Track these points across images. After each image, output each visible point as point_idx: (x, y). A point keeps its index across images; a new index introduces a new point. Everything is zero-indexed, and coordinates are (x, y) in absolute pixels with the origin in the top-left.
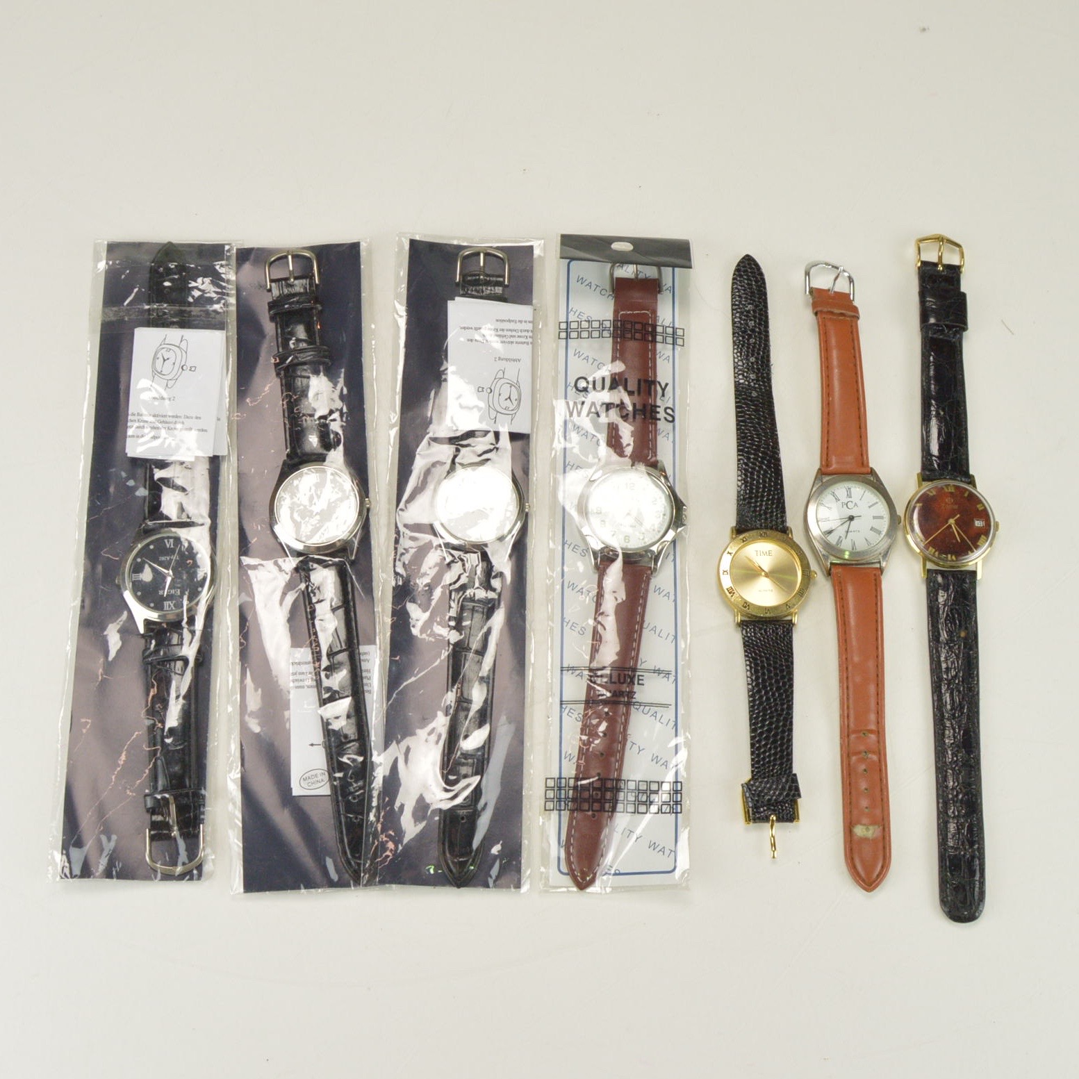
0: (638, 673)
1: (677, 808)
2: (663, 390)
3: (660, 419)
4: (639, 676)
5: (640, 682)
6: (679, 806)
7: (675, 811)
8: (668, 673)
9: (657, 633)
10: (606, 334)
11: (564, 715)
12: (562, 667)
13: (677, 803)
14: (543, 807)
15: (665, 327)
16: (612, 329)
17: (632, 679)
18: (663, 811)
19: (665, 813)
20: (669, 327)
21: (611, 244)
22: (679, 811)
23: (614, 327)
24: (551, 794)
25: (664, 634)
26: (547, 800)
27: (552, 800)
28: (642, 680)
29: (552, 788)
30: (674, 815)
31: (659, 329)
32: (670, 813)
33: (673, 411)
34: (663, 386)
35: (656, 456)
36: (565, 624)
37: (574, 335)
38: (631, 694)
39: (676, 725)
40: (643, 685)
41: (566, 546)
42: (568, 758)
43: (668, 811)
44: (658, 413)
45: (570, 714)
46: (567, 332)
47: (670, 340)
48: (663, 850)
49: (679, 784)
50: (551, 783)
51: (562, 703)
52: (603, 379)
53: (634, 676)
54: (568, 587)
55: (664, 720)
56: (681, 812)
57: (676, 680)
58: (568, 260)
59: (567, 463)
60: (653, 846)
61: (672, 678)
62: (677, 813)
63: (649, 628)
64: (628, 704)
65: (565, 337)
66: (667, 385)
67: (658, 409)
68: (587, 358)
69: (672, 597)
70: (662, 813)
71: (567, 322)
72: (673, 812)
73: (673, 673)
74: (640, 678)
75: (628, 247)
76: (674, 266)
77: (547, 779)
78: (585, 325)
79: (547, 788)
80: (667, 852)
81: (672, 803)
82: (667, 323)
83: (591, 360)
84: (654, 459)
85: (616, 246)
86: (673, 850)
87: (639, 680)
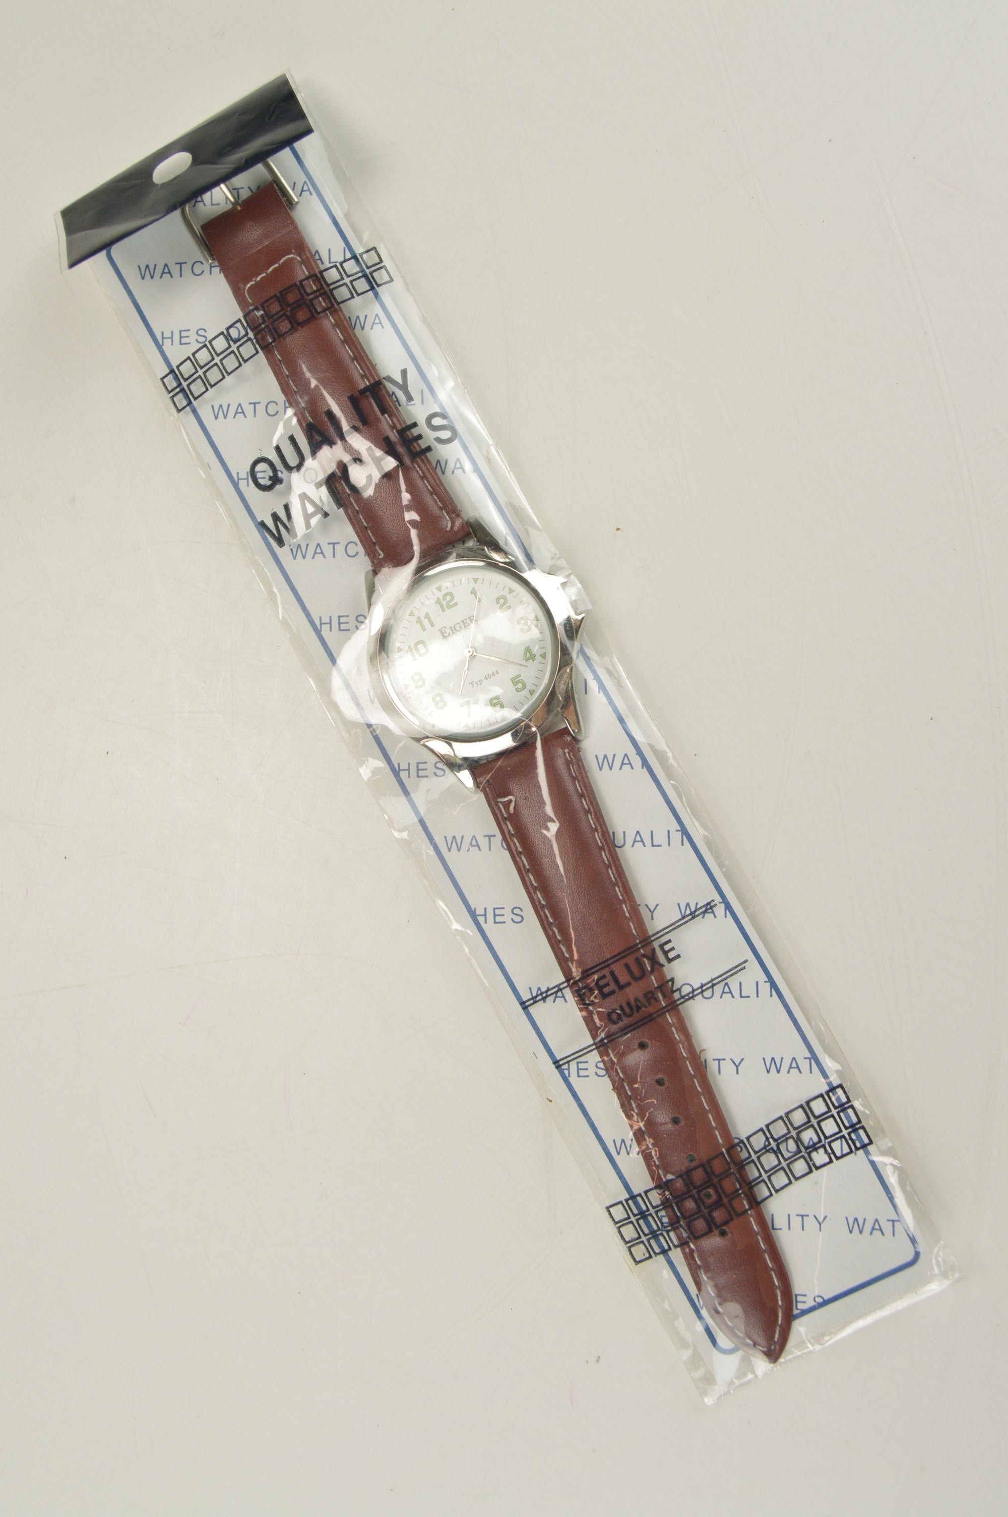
0: (656, 944)
1: (859, 1137)
2: (404, 387)
3: (429, 449)
4: (662, 946)
5: (671, 955)
6: (861, 1132)
7: (858, 1145)
8: (709, 908)
9: (648, 841)
10: (247, 350)
11: (573, 1079)
12: (522, 1003)
13: (854, 1128)
14: (632, 1260)
15: (339, 267)
16: (251, 335)
17: (653, 959)
18: (839, 1154)
19: (843, 1156)
20: (345, 261)
21: (150, 176)
22: (866, 1141)
23: (252, 330)
24: (629, 1232)
25: (660, 838)
26: (630, 1244)
27: (637, 1241)
28: (673, 949)
29: (626, 1221)
30: (861, 1152)
31: (332, 275)
32: (851, 1151)
33: (444, 416)
34: (399, 380)
35: (458, 515)
36: (481, 920)
37: (197, 388)
38: (666, 986)
39: (774, 985)
40: (678, 956)
41: (403, 775)
42: (623, 1150)
43: (846, 1150)
44: (420, 437)
45: (582, 1073)
46: (183, 390)
47: (362, 285)
48: (877, 1227)
49: (840, 1092)
50: (619, 1213)
51: (557, 1064)
52: (292, 439)
53: (654, 950)
54: (449, 850)
55: (749, 989)
56: (871, 1142)
57: (728, 907)
58: (104, 253)
59: (318, 624)
60: (855, 1225)
61: (720, 909)
62: (864, 1146)
63: (629, 841)
64: (673, 1007)
65: (185, 403)
66: (404, 373)
67: (415, 432)
68: (240, 410)
69: (636, 761)
70: (837, 1158)
71: (172, 371)
72: (857, 1149)
73: (718, 899)
74: (667, 947)
75: (181, 161)
76: (289, 142)
77: (608, 1208)
78: (203, 356)
79: (619, 1225)
80: (887, 1227)
81: (845, 1132)
82: (338, 257)
83: (249, 410)
84: (458, 523)
85: (163, 173)
86: (895, 1217)
87: (666, 953)
